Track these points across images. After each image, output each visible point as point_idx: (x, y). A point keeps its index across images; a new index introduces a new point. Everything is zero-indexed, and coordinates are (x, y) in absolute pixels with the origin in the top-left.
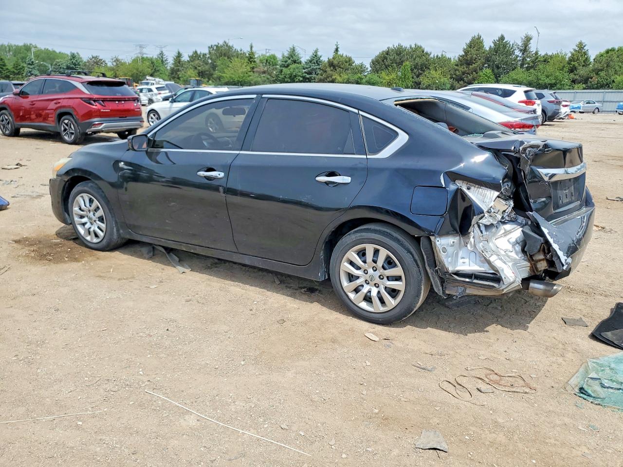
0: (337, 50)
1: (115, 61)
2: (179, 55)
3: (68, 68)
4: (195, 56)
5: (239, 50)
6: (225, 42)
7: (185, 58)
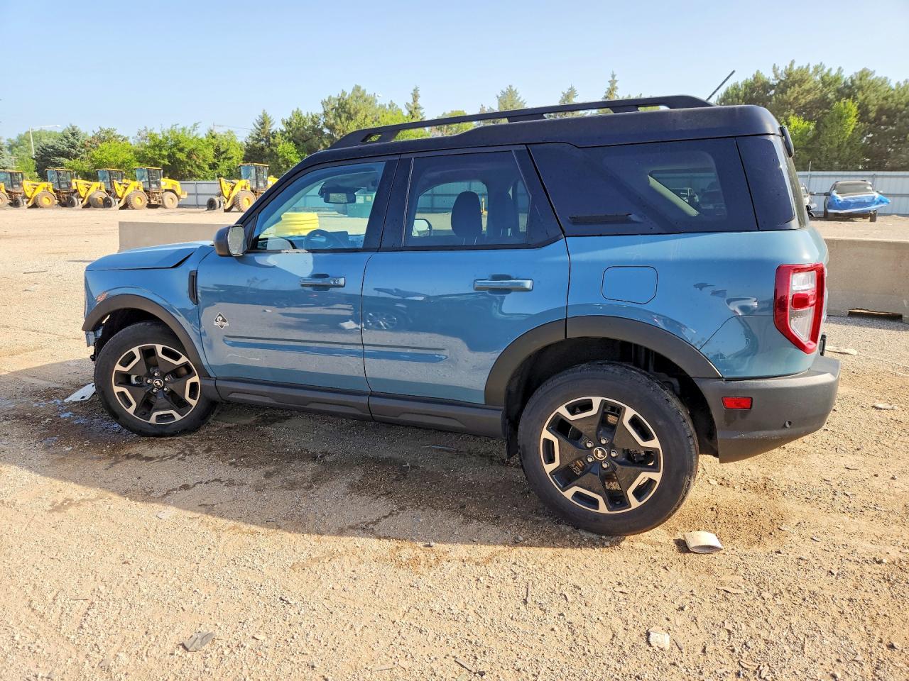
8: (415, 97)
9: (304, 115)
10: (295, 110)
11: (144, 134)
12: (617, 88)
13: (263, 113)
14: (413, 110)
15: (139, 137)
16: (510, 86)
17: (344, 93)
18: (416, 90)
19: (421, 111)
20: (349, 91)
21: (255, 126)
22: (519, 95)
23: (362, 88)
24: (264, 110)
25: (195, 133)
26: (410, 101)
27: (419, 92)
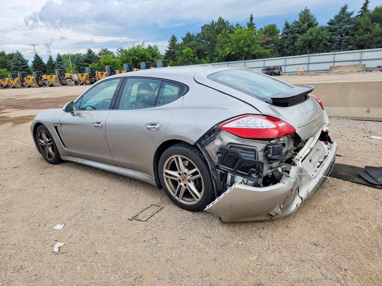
0: (366, 5)
1: (120, 51)
2: (174, 39)
3: (86, 61)
4: (189, 38)
5: (235, 26)
6: (220, 19)
7: (180, 41)
8: (252, 19)
9: (191, 34)
10: (188, 33)
11: (120, 50)
12: (369, 2)
13: (173, 36)
14: (251, 25)
15: (117, 51)
16: (306, 8)
17: (213, 22)
18: (252, 16)
19: (254, 26)
20: (216, 20)
21: (169, 42)
22: (310, 12)
23: (223, 18)
24: (173, 34)
25: (143, 47)
26: (249, 22)
27: (253, 17)
